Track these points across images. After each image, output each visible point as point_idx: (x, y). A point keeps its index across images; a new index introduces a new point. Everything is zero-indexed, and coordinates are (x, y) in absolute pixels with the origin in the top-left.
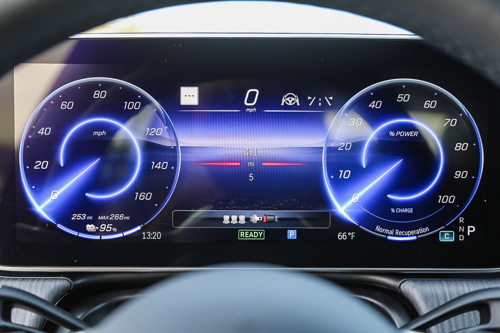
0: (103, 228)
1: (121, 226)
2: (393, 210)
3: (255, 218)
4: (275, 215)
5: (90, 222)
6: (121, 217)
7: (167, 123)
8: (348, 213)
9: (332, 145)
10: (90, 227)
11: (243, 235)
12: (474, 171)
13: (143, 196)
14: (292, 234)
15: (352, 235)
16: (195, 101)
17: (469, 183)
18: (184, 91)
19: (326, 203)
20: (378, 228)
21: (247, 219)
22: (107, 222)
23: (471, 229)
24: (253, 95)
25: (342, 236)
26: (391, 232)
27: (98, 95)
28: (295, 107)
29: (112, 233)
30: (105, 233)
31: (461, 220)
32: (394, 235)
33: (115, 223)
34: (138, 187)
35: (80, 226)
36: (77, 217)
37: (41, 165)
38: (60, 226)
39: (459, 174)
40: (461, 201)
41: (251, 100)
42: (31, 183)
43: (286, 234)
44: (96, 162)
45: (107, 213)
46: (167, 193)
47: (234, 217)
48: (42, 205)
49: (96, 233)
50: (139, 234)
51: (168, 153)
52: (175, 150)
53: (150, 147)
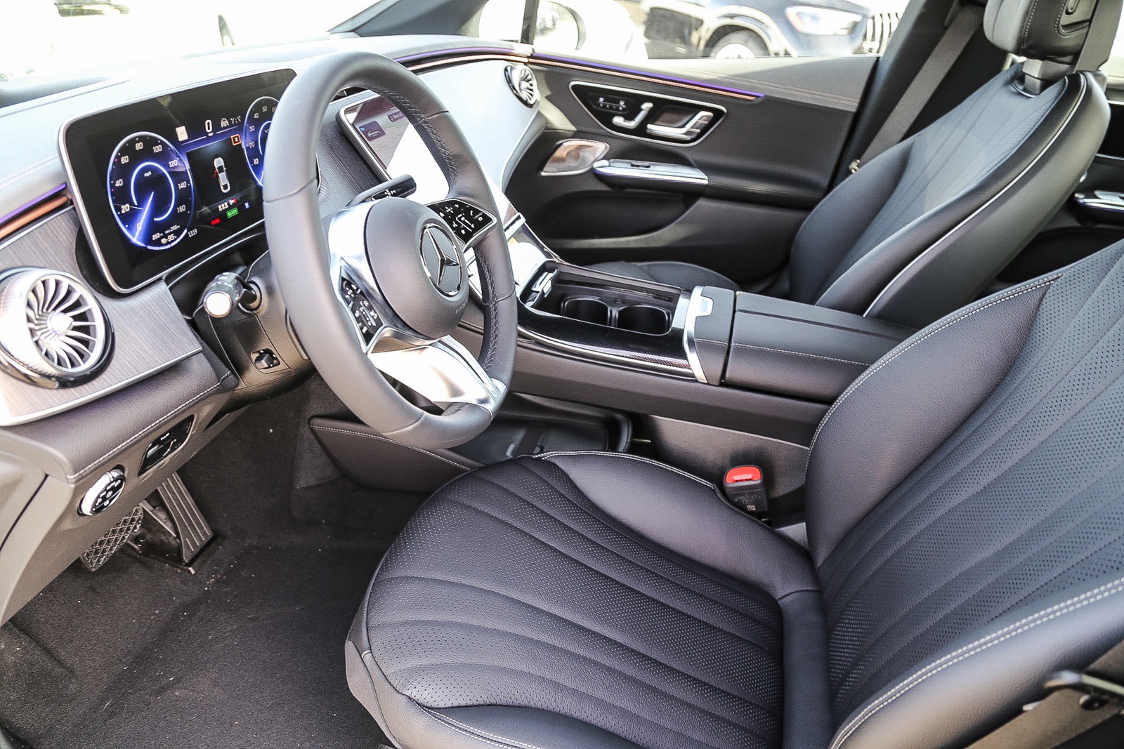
0: (171, 237)
1: (177, 233)
3: (232, 202)
5: (161, 238)
6: (175, 228)
7: (178, 156)
9: (247, 145)
10: (164, 241)
11: (230, 215)
13: (182, 209)
14: (247, 206)
16: (186, 137)
21: (228, 204)
22: (170, 234)
24: (208, 123)
27: (139, 146)
28: (227, 127)
29: (175, 239)
30: (172, 241)
33: (174, 233)
34: (177, 205)
35: (158, 243)
36: (155, 237)
37: (126, 208)
38: (149, 247)
41: (209, 128)
42: (124, 224)
43: (245, 206)
44: (153, 193)
45: (169, 228)
46: (191, 201)
47: (223, 205)
48: (136, 237)
49: (169, 243)
50: (187, 234)
51: (184, 176)
52: (186, 172)
53: (175, 175)
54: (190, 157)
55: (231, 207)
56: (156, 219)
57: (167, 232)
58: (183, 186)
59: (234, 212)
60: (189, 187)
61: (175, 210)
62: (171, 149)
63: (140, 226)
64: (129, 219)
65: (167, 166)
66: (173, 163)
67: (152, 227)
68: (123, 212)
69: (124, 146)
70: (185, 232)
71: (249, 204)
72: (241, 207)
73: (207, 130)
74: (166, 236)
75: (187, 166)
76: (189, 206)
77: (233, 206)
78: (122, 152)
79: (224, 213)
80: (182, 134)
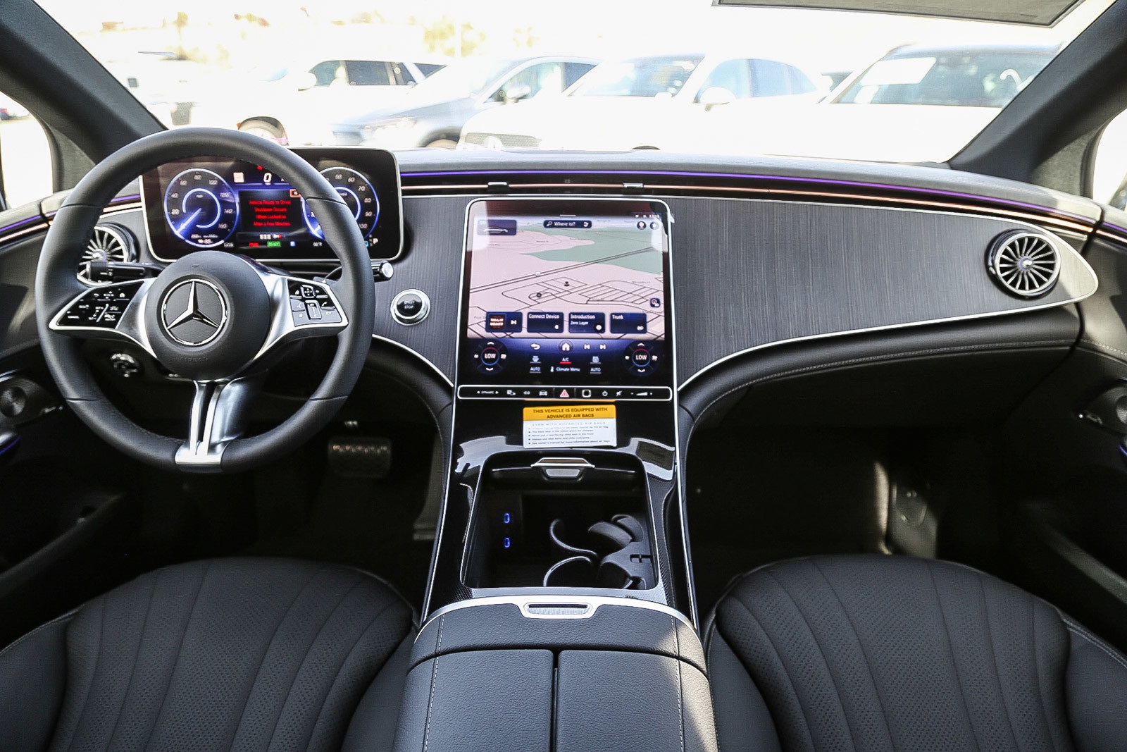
0: (208, 241)
1: (214, 241)
3: (276, 236)
4: (284, 235)
5: (200, 239)
6: (214, 236)
7: (230, 191)
8: (318, 233)
10: (200, 241)
11: (270, 244)
12: (374, 211)
13: (223, 226)
14: (293, 244)
15: (320, 244)
16: (242, 180)
17: (373, 218)
18: (241, 175)
19: (307, 228)
21: (272, 237)
22: (208, 238)
23: (375, 241)
24: (268, 176)
25: (316, 244)
27: (197, 177)
29: (210, 244)
31: (371, 236)
33: (212, 239)
34: (220, 221)
35: (196, 241)
36: (194, 236)
37: (175, 212)
38: (187, 241)
39: (368, 214)
40: (370, 227)
41: (267, 179)
42: (172, 220)
43: (289, 244)
44: (199, 210)
45: (207, 235)
46: (233, 224)
47: (265, 235)
48: (179, 231)
49: (204, 244)
50: (223, 245)
51: (232, 206)
52: (235, 204)
53: (223, 202)
54: (242, 195)
55: (273, 240)
56: (198, 226)
57: (205, 237)
58: (229, 211)
59: (277, 244)
60: (234, 215)
61: (217, 225)
62: (225, 186)
63: (184, 226)
64: (177, 220)
65: (218, 195)
66: (225, 195)
67: (193, 229)
68: (173, 213)
69: (186, 175)
70: (222, 242)
71: (296, 243)
72: (285, 243)
73: (265, 180)
74: (204, 239)
75: (237, 200)
76: (230, 226)
77: (276, 240)
78: (183, 178)
79: (265, 242)
80: (239, 177)
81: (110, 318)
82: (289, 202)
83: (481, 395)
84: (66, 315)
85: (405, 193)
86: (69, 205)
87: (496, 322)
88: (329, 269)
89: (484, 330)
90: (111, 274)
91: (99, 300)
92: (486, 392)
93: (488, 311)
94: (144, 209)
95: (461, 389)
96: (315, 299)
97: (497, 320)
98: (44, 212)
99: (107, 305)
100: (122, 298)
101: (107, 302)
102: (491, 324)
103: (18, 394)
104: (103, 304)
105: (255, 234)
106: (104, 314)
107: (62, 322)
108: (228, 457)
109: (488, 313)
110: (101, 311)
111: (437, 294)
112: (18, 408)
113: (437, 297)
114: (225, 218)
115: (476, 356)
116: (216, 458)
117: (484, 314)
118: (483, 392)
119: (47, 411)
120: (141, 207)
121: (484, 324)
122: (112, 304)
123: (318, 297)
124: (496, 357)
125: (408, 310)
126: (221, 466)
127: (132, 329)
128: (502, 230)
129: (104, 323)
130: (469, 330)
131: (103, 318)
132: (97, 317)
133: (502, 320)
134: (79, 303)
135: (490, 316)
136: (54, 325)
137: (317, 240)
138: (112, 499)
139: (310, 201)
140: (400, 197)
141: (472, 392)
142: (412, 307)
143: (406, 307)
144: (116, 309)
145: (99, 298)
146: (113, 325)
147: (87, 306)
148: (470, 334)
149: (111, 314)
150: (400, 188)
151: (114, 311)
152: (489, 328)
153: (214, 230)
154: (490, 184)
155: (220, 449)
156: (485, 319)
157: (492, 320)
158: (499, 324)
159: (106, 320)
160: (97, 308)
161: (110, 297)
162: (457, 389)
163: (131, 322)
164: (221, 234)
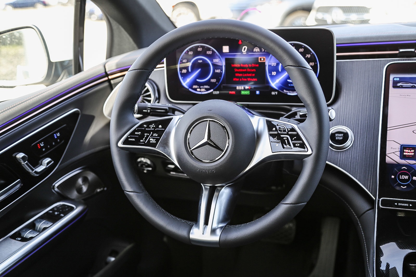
0: (202, 90)
1: (207, 90)
2: (289, 85)
3: (247, 87)
4: (253, 87)
5: (198, 88)
6: (207, 87)
7: (220, 58)
8: (275, 86)
9: (270, 64)
10: (198, 90)
11: (243, 93)
13: (213, 81)
15: (276, 93)
16: (228, 51)
19: (268, 82)
20: (285, 91)
21: (244, 88)
22: (203, 88)
24: (245, 48)
25: (273, 93)
26: (289, 92)
27: (200, 49)
28: (258, 52)
29: (205, 92)
30: (203, 92)
32: (290, 93)
33: (205, 89)
34: (212, 77)
35: (195, 89)
36: (195, 87)
38: (190, 90)
41: (244, 50)
42: (182, 76)
43: (255, 92)
44: (199, 70)
45: (203, 86)
46: (220, 79)
47: (240, 87)
48: (185, 83)
49: (200, 91)
50: (212, 92)
51: (220, 67)
52: (222, 66)
53: (215, 65)
54: (227, 60)
55: (245, 90)
56: (198, 80)
57: (201, 87)
58: (218, 71)
59: (247, 93)
60: (221, 73)
61: (209, 79)
62: (217, 55)
63: (189, 79)
64: (185, 76)
65: (212, 61)
66: (216, 61)
67: (194, 82)
68: (183, 72)
69: (192, 48)
70: (212, 90)
71: (260, 92)
72: (252, 91)
73: (243, 51)
74: (200, 88)
75: (224, 64)
76: (218, 81)
77: (248, 90)
78: (191, 50)
79: (240, 91)
80: (226, 49)
81: (153, 141)
82: (258, 65)
83: (398, 206)
84: (127, 138)
85: (338, 58)
86: (133, 70)
87: (407, 153)
88: (288, 111)
89: (399, 158)
90: (149, 111)
91: (146, 129)
92: (402, 204)
93: (402, 144)
94: (165, 69)
95: (382, 200)
96: (287, 134)
97: (410, 151)
98: (107, 70)
99: (152, 133)
100: (160, 128)
101: (151, 131)
102: (404, 154)
103: (85, 180)
104: (149, 132)
105: (234, 86)
106: (150, 138)
107: (125, 142)
108: (223, 238)
109: (401, 146)
110: (148, 136)
111: (359, 129)
112: (85, 189)
113: (359, 131)
114: (215, 75)
115: (393, 177)
116: (216, 238)
117: (399, 146)
118: (399, 204)
119: (99, 190)
120: (163, 67)
121: (398, 154)
122: (154, 132)
123: (290, 133)
124: (409, 178)
125: (338, 140)
126: (219, 243)
127: (165, 148)
128: (412, 85)
129: (149, 144)
130: (387, 157)
131: (149, 141)
132: (146, 140)
133: (413, 151)
134: (135, 131)
135: (403, 148)
136: (120, 144)
137: (274, 90)
138: (128, 247)
139: (289, 68)
140: (335, 61)
141: (391, 203)
142: (342, 138)
143: (337, 138)
144: (156, 135)
145: (147, 127)
146: (154, 145)
147: (140, 133)
148: (388, 160)
149: (154, 139)
150: (336, 54)
151: (155, 136)
152: (403, 157)
153: (208, 83)
154: (401, 50)
155: (218, 232)
156: (399, 150)
157: (405, 151)
158: (411, 154)
159: (151, 142)
160: (145, 134)
161: (153, 128)
162: (379, 201)
163: (166, 144)
164: (212, 85)
